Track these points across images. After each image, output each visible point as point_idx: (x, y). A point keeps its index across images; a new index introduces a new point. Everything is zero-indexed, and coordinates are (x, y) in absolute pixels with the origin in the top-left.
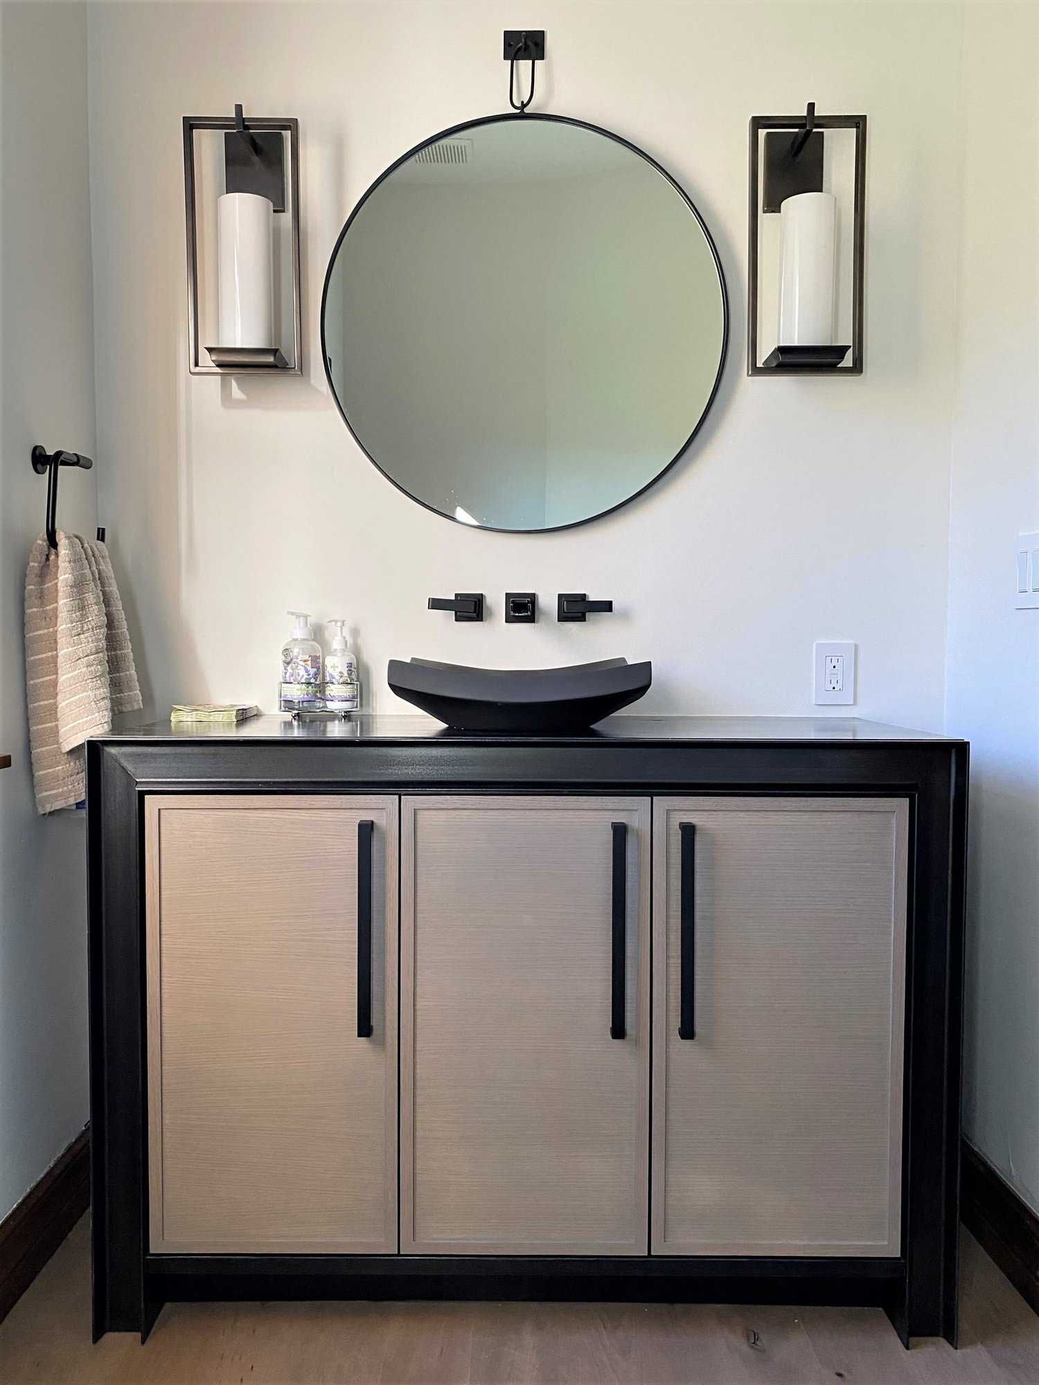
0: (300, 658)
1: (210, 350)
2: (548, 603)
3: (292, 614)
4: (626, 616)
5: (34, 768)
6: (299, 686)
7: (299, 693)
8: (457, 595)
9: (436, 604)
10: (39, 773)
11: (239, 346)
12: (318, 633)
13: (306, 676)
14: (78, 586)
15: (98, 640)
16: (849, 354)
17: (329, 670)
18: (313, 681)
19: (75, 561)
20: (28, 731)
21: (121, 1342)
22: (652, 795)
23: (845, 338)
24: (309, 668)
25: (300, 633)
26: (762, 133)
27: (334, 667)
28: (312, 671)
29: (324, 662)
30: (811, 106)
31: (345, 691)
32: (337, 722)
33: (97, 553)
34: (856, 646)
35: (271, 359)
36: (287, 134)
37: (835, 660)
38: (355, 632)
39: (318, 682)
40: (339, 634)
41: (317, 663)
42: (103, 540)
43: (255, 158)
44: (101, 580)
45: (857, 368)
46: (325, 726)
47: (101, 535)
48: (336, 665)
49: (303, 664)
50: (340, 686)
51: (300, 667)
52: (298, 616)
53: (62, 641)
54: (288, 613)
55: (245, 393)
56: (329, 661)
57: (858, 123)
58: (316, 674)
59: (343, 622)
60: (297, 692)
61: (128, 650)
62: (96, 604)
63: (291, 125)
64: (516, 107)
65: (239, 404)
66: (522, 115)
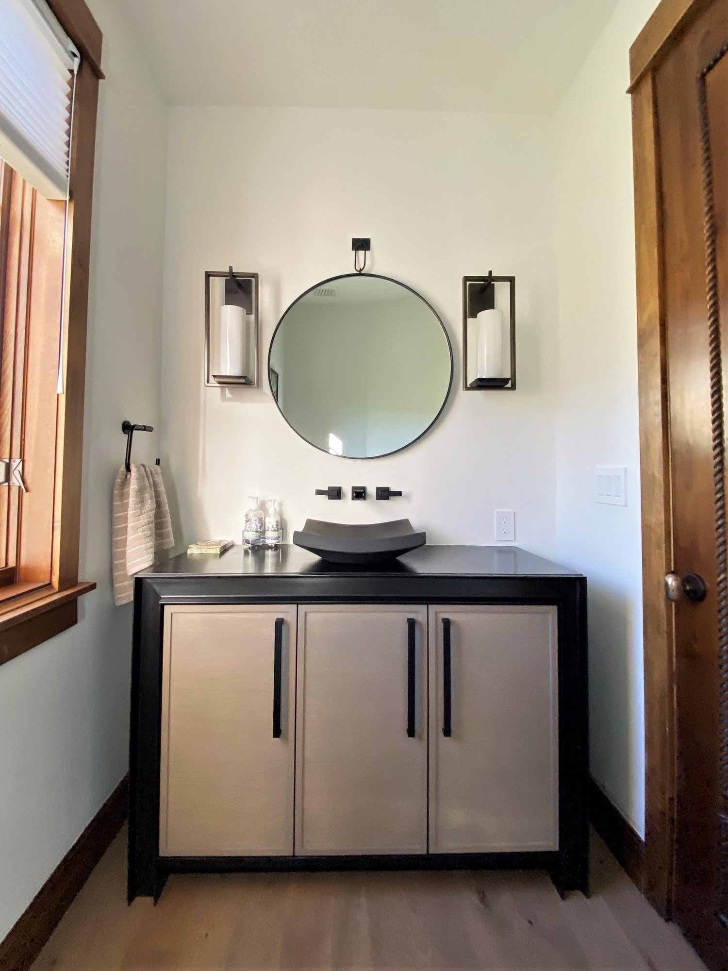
0: (253, 519)
1: (214, 376)
2: (372, 491)
3: (250, 497)
4: (408, 497)
5: (115, 582)
6: (252, 533)
7: (252, 536)
8: (329, 488)
9: (319, 492)
10: (117, 585)
11: (228, 374)
12: (263, 506)
13: (256, 528)
14: (141, 491)
15: (150, 517)
16: (510, 382)
17: (267, 524)
18: (259, 530)
19: (140, 479)
20: (111, 563)
21: (144, 902)
22: (427, 604)
23: (508, 375)
24: (257, 524)
25: (253, 506)
26: (468, 283)
27: (270, 523)
28: (259, 525)
29: (265, 520)
30: (490, 272)
31: (275, 535)
32: (270, 550)
33: (154, 472)
34: (514, 512)
35: (243, 381)
36: (253, 280)
37: (505, 519)
38: (281, 505)
39: (262, 530)
40: (273, 506)
41: (262, 522)
42: (158, 465)
43: (239, 290)
44: (155, 485)
45: (513, 387)
46: (265, 552)
47: (158, 462)
48: (271, 522)
49: (254, 521)
50: (272, 532)
51: (253, 523)
52: (253, 498)
53: (130, 519)
54: (249, 497)
55: (232, 395)
56: (267, 520)
57: (511, 280)
58: (261, 526)
59: (275, 500)
60: (251, 536)
61: (168, 519)
62: (150, 499)
63: (255, 276)
64: (358, 271)
65: (229, 400)
66: (360, 274)
